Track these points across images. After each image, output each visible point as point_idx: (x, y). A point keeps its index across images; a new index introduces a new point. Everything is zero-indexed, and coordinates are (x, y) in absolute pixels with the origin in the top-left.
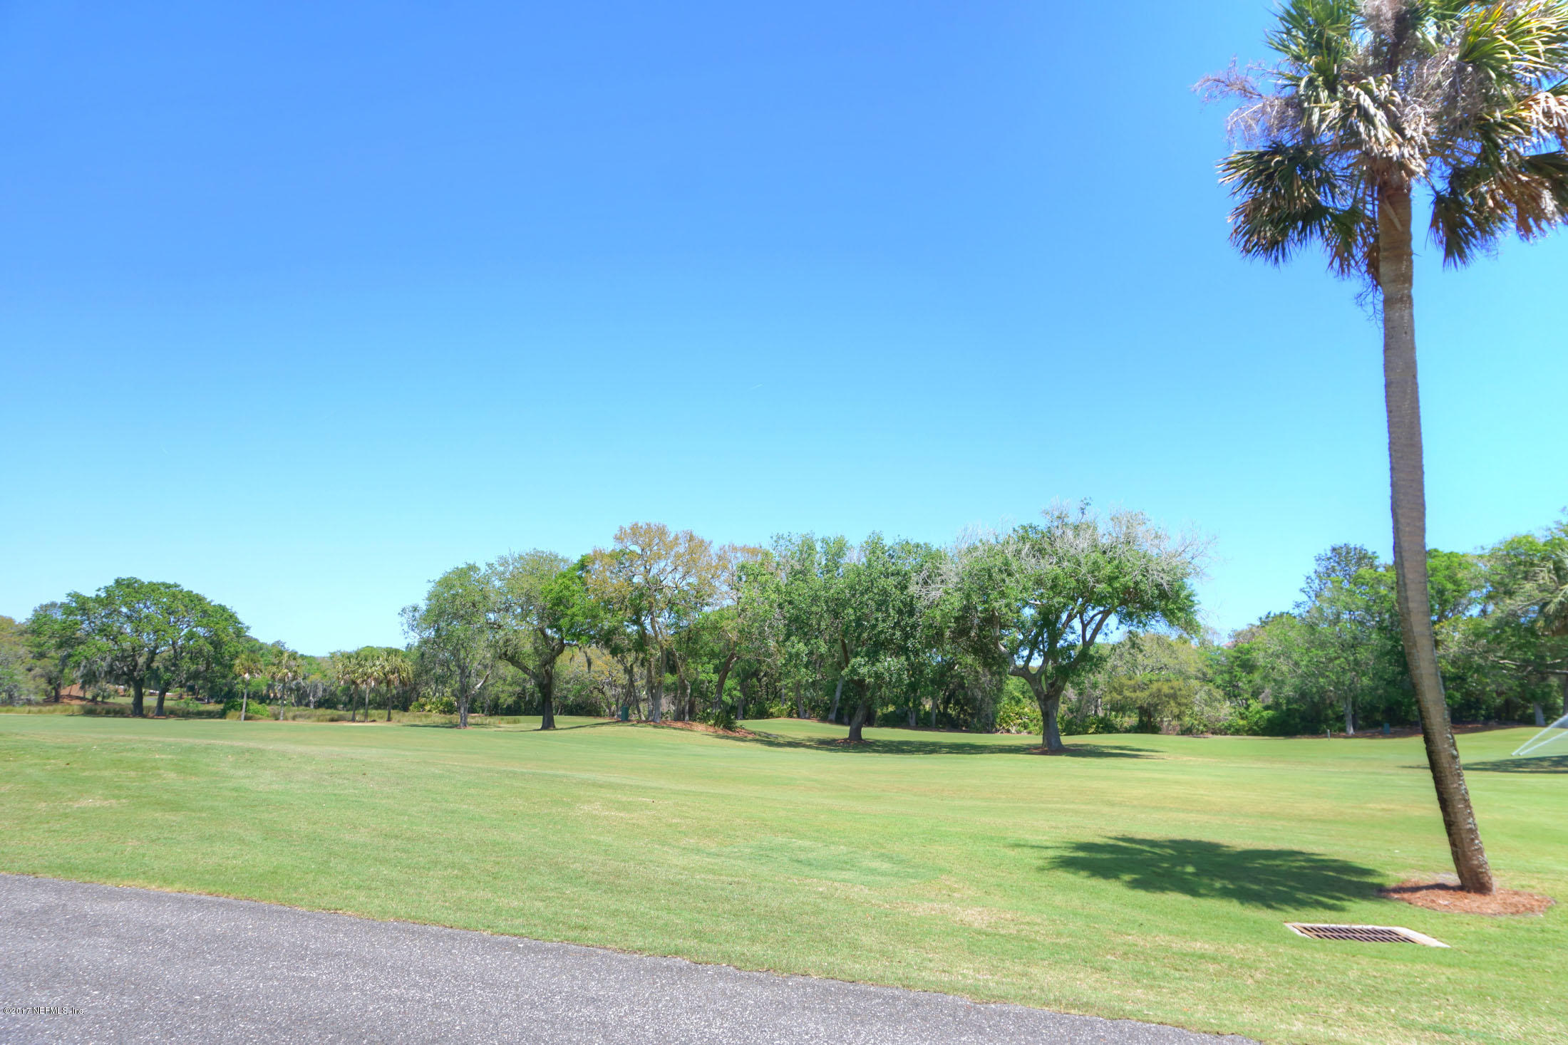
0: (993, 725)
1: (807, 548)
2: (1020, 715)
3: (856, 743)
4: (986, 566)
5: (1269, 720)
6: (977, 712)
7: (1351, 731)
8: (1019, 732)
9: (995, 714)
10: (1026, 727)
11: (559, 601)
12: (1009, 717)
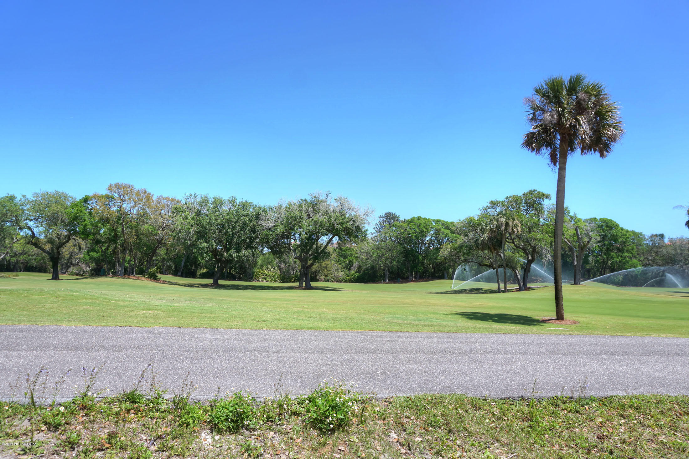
0: (252, 278)
1: (205, 201)
2: (263, 274)
3: (216, 285)
4: (294, 215)
5: (358, 276)
6: (245, 272)
7: (387, 281)
8: (262, 281)
9: (253, 273)
10: (265, 279)
11: (76, 218)
12: (259, 275)
